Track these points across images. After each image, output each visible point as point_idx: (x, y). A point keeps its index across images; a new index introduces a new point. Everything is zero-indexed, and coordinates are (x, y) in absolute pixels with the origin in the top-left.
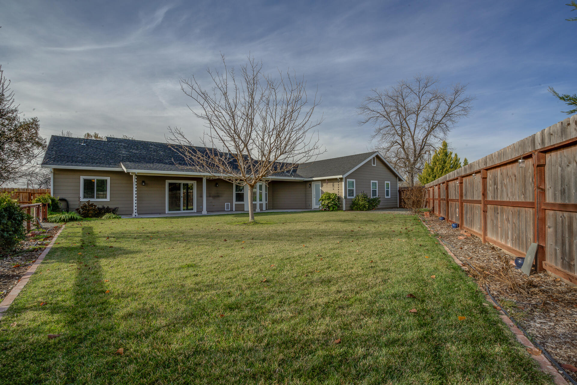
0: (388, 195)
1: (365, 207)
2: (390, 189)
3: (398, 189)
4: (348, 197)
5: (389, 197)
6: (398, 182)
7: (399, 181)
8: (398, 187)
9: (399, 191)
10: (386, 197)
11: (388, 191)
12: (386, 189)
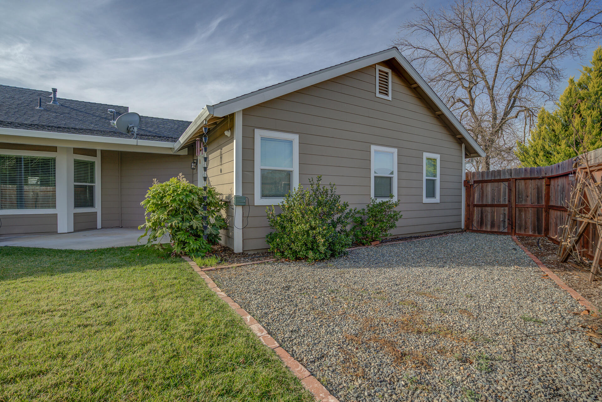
0: (431, 193)
1: (313, 246)
2: (438, 179)
3: (464, 178)
4: (258, 201)
5: (437, 199)
6: (464, 160)
7: (467, 156)
8: (464, 172)
9: (467, 183)
10: (425, 200)
11: (433, 181)
12: (425, 178)
